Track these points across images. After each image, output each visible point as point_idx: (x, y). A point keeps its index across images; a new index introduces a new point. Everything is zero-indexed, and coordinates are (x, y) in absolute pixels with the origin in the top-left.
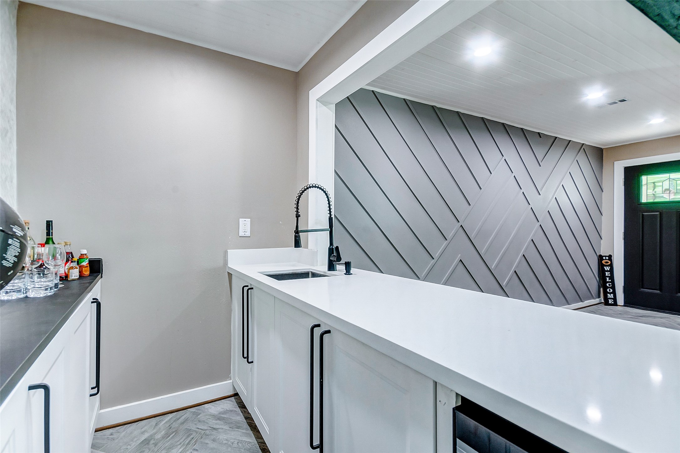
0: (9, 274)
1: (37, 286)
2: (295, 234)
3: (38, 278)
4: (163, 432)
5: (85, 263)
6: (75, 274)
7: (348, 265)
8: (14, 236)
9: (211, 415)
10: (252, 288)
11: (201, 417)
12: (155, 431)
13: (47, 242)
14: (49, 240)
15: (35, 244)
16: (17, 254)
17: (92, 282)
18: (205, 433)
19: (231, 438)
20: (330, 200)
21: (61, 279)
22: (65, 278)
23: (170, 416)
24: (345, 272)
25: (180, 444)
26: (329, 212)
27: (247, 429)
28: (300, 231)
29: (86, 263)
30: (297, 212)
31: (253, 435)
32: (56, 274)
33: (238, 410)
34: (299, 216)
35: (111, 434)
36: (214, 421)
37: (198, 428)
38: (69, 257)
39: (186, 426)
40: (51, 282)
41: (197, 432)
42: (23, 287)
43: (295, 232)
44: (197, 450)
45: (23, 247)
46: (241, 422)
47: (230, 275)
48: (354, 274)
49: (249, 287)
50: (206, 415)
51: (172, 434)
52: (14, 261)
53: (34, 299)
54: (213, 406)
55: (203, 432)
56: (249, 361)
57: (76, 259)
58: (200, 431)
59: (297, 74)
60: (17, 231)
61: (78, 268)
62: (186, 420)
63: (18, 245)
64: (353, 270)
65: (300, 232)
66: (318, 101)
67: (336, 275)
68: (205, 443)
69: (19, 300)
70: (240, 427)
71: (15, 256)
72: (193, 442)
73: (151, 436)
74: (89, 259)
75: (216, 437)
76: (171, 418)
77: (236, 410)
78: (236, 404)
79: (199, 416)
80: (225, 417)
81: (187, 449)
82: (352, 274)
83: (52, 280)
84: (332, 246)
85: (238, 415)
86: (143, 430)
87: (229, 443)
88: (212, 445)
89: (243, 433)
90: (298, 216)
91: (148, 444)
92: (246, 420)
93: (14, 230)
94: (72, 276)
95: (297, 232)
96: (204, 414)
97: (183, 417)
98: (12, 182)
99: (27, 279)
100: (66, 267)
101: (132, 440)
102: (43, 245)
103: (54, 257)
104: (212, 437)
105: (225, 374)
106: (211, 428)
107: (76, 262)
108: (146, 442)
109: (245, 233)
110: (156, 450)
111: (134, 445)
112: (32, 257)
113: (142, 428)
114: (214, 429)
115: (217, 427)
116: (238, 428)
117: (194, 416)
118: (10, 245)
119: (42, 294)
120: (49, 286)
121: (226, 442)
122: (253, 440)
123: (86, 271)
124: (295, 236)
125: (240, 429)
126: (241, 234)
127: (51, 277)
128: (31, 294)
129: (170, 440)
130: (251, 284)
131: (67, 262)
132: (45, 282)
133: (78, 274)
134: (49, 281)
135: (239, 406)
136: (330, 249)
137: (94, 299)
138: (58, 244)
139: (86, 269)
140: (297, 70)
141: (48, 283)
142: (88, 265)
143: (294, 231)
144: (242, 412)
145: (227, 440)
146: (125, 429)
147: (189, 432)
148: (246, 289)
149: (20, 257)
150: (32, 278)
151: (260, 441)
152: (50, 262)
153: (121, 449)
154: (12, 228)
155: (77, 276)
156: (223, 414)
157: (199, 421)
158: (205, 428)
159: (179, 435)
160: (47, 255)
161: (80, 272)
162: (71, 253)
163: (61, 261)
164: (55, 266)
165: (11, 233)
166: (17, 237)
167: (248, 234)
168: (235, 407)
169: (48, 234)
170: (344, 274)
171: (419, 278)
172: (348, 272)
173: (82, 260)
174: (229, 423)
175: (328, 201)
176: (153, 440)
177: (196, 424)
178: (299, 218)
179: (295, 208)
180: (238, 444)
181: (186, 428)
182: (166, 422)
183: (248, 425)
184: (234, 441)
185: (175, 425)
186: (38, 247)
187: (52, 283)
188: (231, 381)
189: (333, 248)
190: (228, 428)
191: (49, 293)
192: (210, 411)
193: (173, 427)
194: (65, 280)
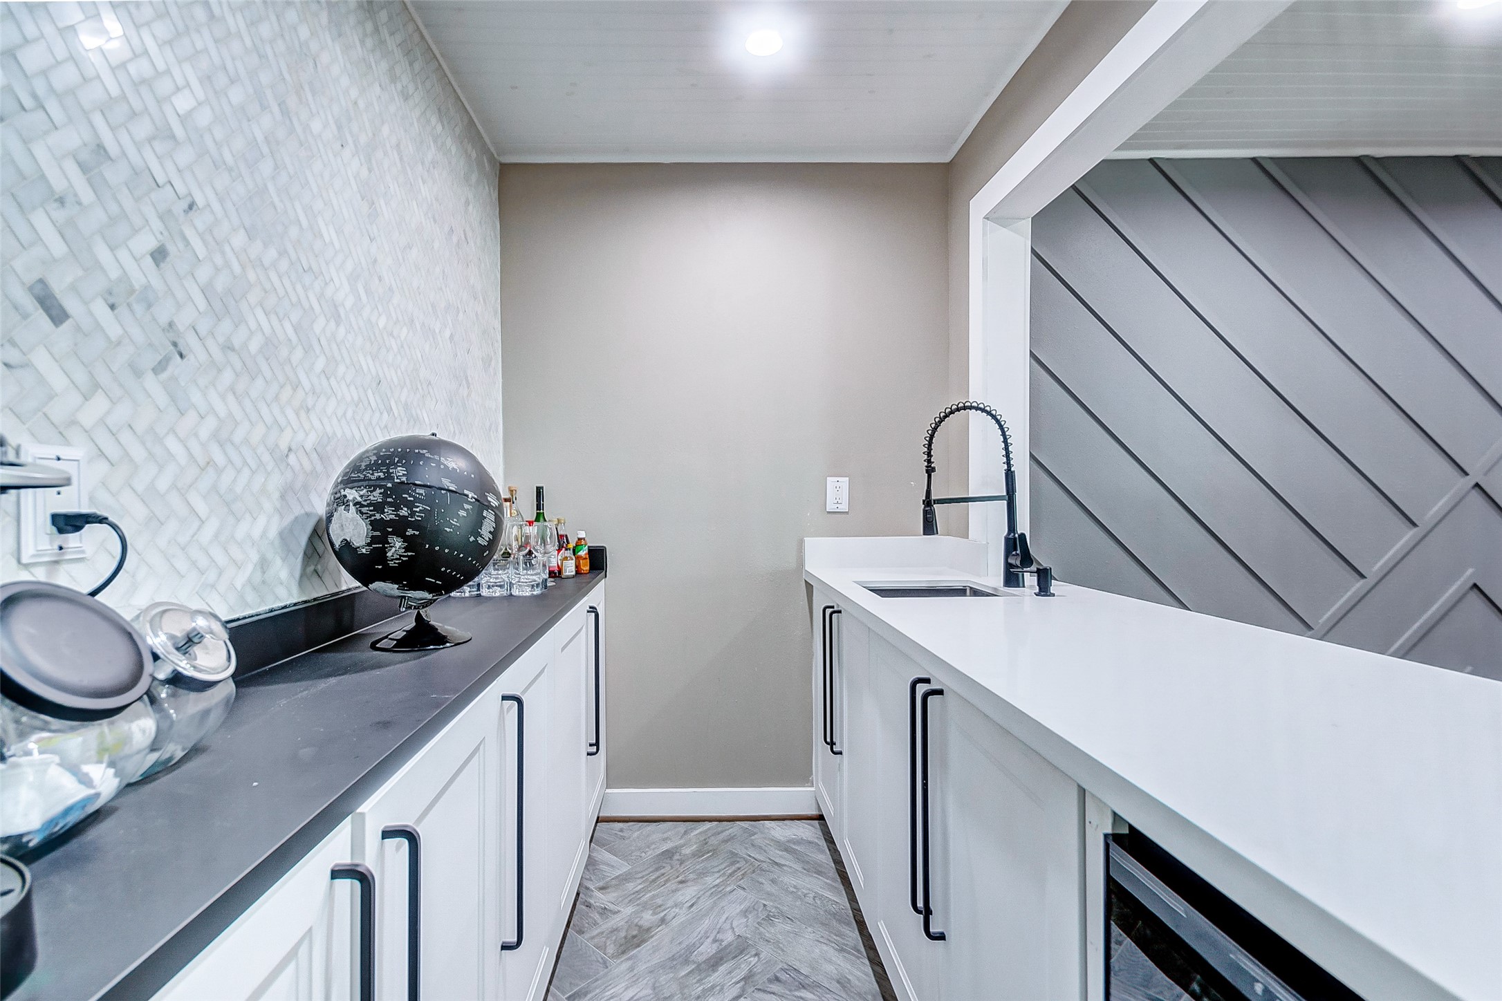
0: (485, 555)
1: (523, 580)
2: (925, 507)
3: (524, 569)
4: (695, 846)
5: (583, 552)
6: (570, 569)
7: (1044, 577)
8: (488, 507)
9: (772, 840)
10: (840, 612)
11: (757, 839)
12: (682, 841)
13: (537, 520)
14: (539, 517)
15: (523, 521)
16: (492, 530)
17: (590, 582)
18: (761, 866)
19: (805, 886)
20: (1007, 433)
21: (552, 574)
22: (556, 574)
23: (708, 825)
24: (1037, 591)
25: (719, 872)
26: (1005, 460)
27: (833, 880)
28: (934, 501)
29: (585, 552)
30: (929, 461)
31: (844, 892)
32: (544, 566)
33: (823, 843)
34: (933, 470)
35: (621, 830)
36: (778, 852)
37: (750, 856)
38: (562, 541)
39: (729, 846)
40: (538, 576)
41: (747, 861)
42: (506, 579)
43: (924, 504)
44: (744, 889)
45: (498, 521)
46: (825, 865)
47: (809, 587)
48: (1057, 596)
49: (836, 609)
50: (765, 838)
51: (708, 853)
52: (489, 538)
53: (519, 597)
54: (779, 826)
55: (757, 863)
56: (834, 750)
57: (571, 546)
58: (753, 860)
59: (948, 167)
60: (492, 500)
61: (574, 558)
62: (731, 839)
63: (493, 518)
64: (1055, 586)
65: (934, 503)
66: (988, 219)
67: (1015, 595)
68: (758, 882)
69: (502, 598)
70: (821, 872)
71: (490, 532)
72: (739, 874)
73: (676, 847)
74: (589, 547)
75: (778, 877)
76: (709, 829)
77: (819, 842)
78: (821, 834)
79: (753, 837)
80: (797, 850)
81: (728, 882)
82: (1054, 595)
83: (539, 574)
84: (1012, 534)
85: (823, 852)
86: (665, 835)
87: (800, 893)
88: (768, 887)
89: (826, 883)
90: (930, 470)
91: (671, 858)
92: (835, 865)
93: (489, 499)
94: (566, 572)
95: (928, 502)
96: (763, 836)
97: (727, 833)
98: (497, 431)
99: (511, 571)
100: (559, 557)
101: (649, 847)
102: (530, 523)
103: (544, 542)
104: (772, 876)
105: (802, 775)
106: (769, 861)
107: (571, 550)
108: (669, 854)
109: (838, 505)
110: (682, 871)
111: (651, 854)
112: (520, 540)
113: (664, 833)
114: (777, 864)
115: (782, 862)
116: (819, 875)
117: (746, 835)
118: (485, 518)
119: (527, 592)
120: (535, 581)
121: (795, 890)
122: (844, 901)
123: (584, 566)
124: (924, 510)
125: (822, 876)
126: (830, 507)
127: (539, 569)
128: (515, 592)
129: (703, 861)
130: (838, 605)
131: (559, 550)
132: (532, 575)
133: (573, 569)
134: (536, 574)
135: (825, 839)
136: (1007, 539)
137: (590, 608)
138: (549, 521)
139: (584, 561)
140: (947, 159)
141: (534, 577)
142: (587, 556)
143: (922, 502)
144: (830, 850)
145: (795, 887)
146: (640, 827)
147: (734, 857)
148: (828, 611)
149: (496, 533)
150: (517, 569)
151: (855, 906)
152: (538, 547)
153: (633, 854)
154: (487, 496)
155: (572, 572)
156: (794, 843)
157: (753, 845)
158: (762, 858)
159: (718, 859)
160: (535, 537)
161: (577, 567)
162: (566, 536)
163: (552, 548)
164: (545, 553)
165: (487, 504)
166: (492, 508)
167: (844, 507)
168: (817, 837)
169: (538, 507)
170: (1035, 593)
171: (1306, 627)
172: (1044, 590)
173: (580, 547)
174: (803, 862)
175: (1002, 437)
176: (678, 854)
177: (746, 848)
178: (932, 473)
179: (924, 453)
180: (814, 900)
181: (730, 851)
182: (701, 833)
183: (837, 874)
184: (807, 892)
185: (714, 841)
186: (526, 525)
187: (539, 578)
188: (813, 789)
189: (1015, 539)
190: (800, 869)
191: (537, 592)
192: (773, 832)
193: (710, 843)
194: (558, 577)
